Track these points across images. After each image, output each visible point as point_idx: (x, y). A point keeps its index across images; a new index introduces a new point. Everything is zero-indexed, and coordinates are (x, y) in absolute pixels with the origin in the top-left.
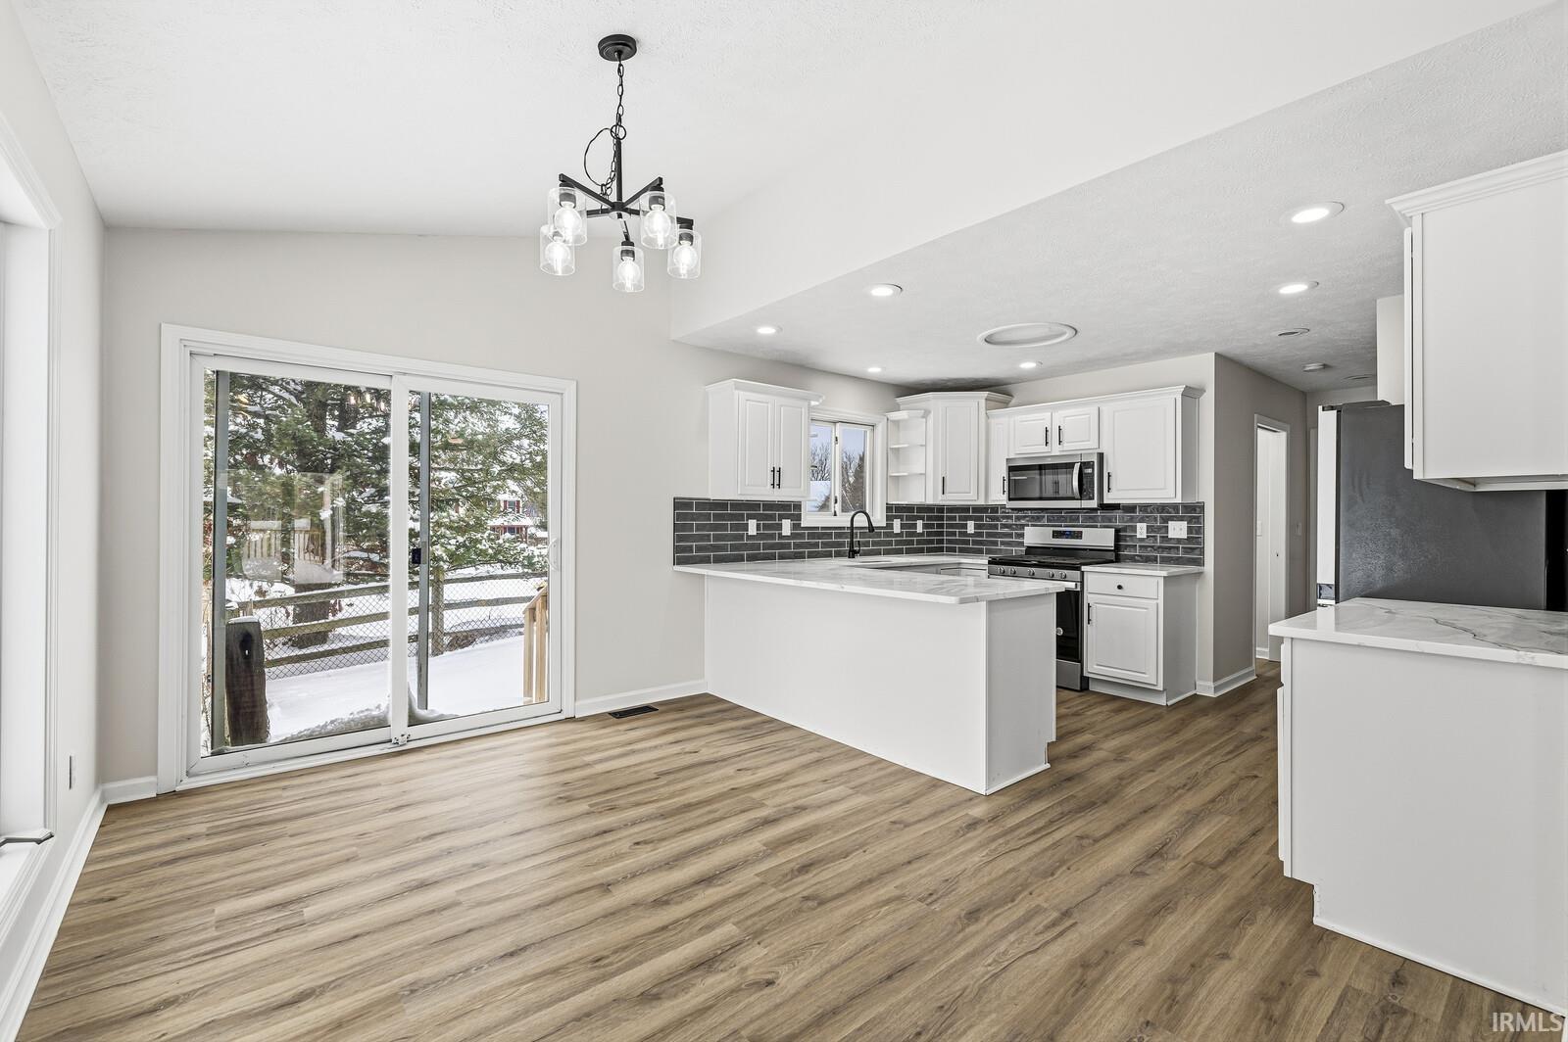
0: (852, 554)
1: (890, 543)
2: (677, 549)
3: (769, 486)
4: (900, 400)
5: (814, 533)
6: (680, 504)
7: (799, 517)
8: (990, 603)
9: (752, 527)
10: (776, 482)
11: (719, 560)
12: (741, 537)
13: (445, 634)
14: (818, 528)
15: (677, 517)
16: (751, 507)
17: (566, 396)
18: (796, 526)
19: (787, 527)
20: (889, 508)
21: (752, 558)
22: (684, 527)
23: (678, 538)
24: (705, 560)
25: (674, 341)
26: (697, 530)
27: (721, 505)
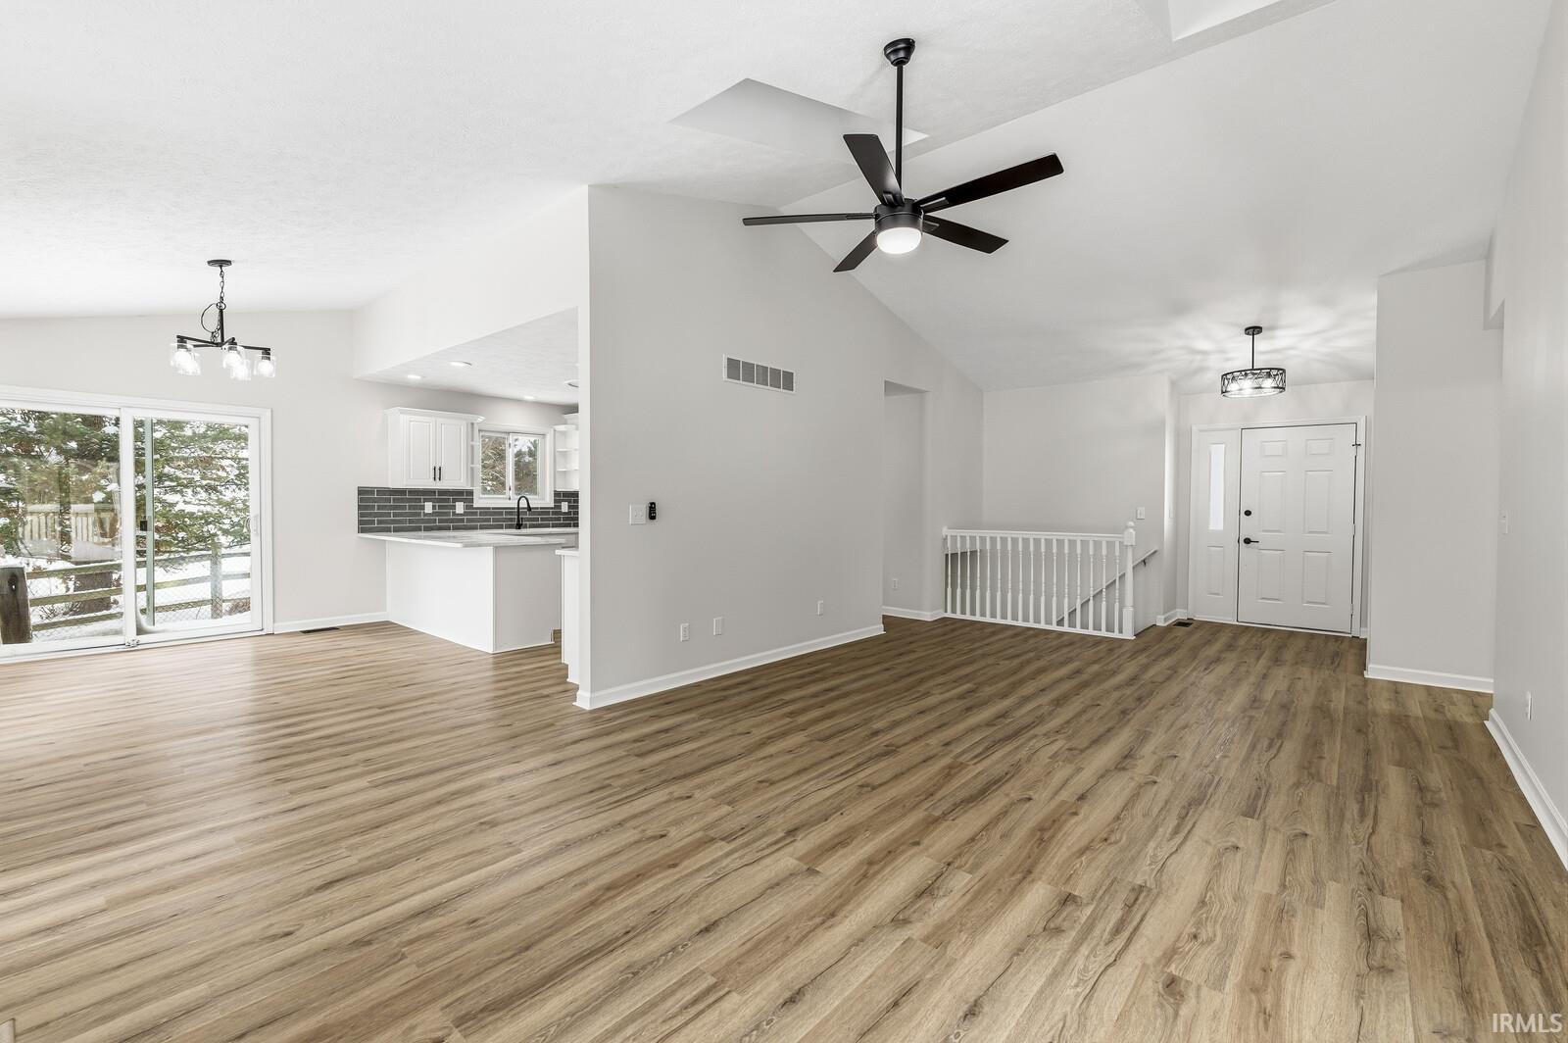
0: (519, 526)
1: (559, 519)
2: (360, 522)
3: (432, 479)
4: (566, 416)
5: (485, 511)
6: (362, 491)
7: (472, 501)
8: (496, 547)
9: (428, 507)
10: (438, 476)
11: (396, 530)
12: (419, 514)
13: (223, 601)
14: (489, 508)
15: (361, 500)
16: (428, 494)
17: (263, 419)
18: (469, 507)
19: (460, 508)
20: (557, 494)
21: (427, 529)
22: (366, 508)
23: (361, 515)
24: (388, 530)
25: (356, 379)
26: (378, 509)
27: (402, 492)
